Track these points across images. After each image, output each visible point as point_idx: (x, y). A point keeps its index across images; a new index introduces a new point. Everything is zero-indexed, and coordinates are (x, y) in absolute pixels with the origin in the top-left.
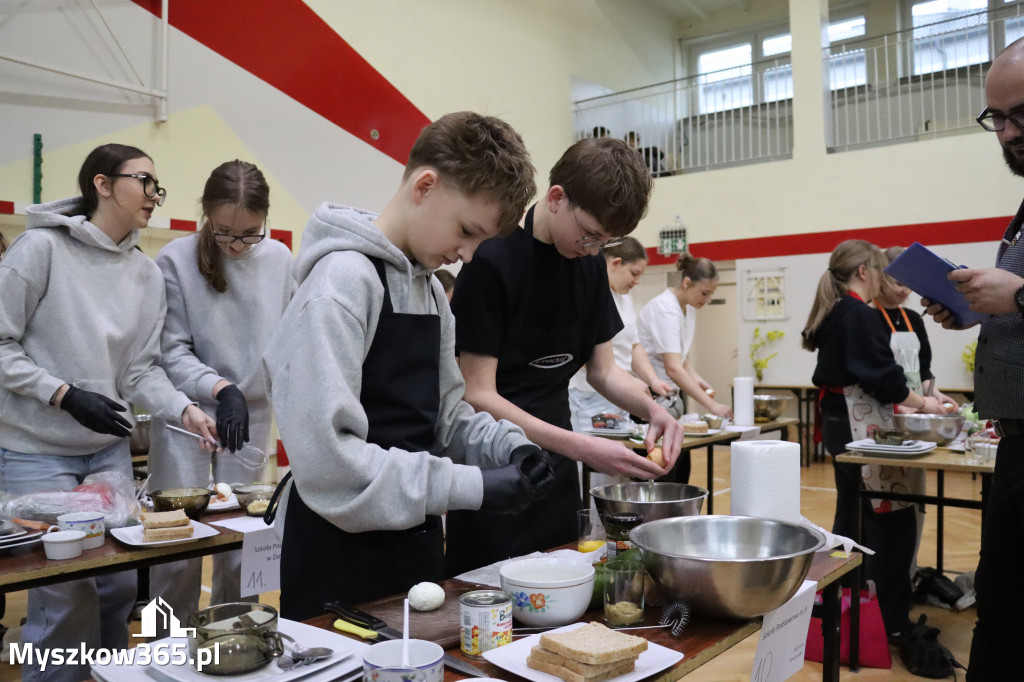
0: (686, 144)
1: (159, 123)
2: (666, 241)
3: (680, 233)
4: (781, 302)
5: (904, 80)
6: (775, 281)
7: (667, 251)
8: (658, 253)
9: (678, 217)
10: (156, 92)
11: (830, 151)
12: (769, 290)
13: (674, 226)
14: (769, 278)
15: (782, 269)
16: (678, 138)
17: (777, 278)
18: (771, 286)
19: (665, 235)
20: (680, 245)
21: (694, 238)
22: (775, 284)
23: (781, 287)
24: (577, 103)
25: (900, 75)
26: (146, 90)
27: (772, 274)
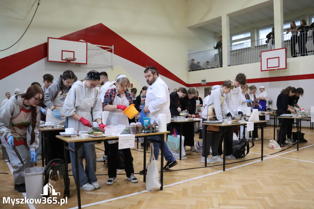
0: (216, 60)
1: (112, 69)
3: (204, 81)
5: (257, 47)
7: (203, 84)
8: (201, 84)
9: (204, 78)
10: (112, 65)
11: (229, 66)
16: (214, 58)
19: (202, 81)
21: (207, 81)
24: (189, 55)
25: (256, 46)
26: (110, 65)
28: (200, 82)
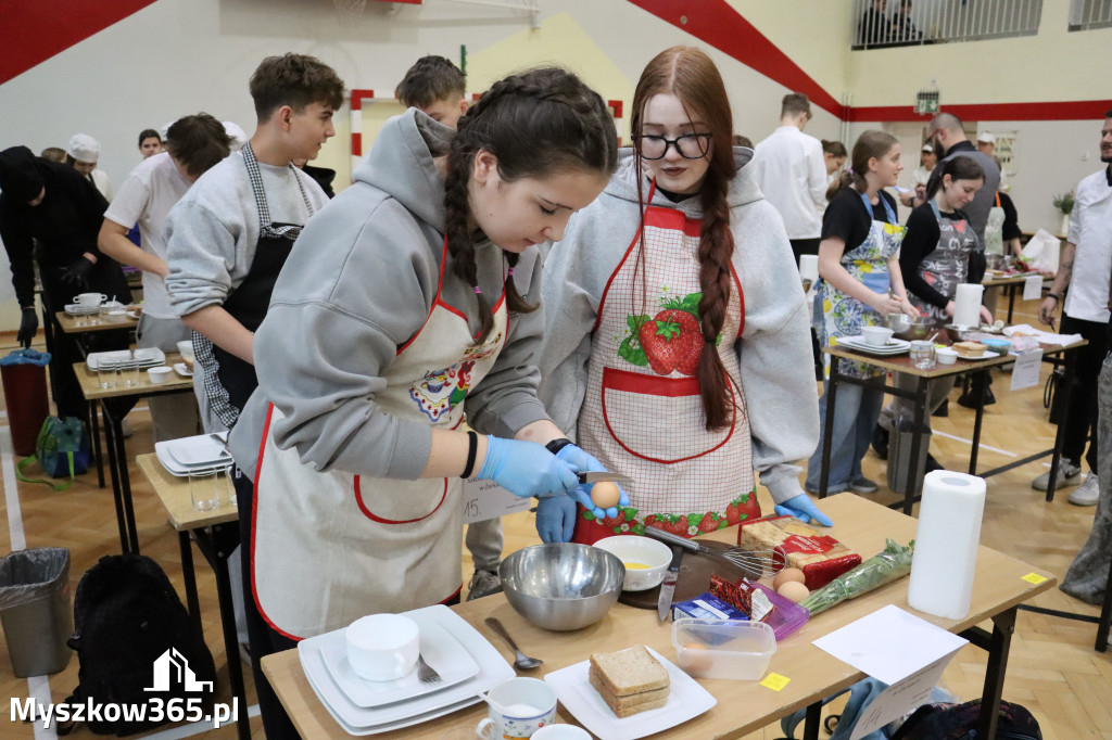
1: (534, 29)
2: (922, 102)
3: (934, 96)
4: (1011, 160)
6: (1008, 142)
7: (922, 110)
8: (915, 111)
9: (934, 81)
11: (1072, 29)
12: (1003, 149)
13: (930, 89)
14: (1003, 139)
15: (1015, 132)
17: (1010, 140)
18: (1005, 146)
19: (922, 96)
20: (933, 106)
21: (945, 100)
22: (1008, 144)
23: (1012, 147)
26: (526, 8)
27: (1005, 136)
28: (908, 100)
